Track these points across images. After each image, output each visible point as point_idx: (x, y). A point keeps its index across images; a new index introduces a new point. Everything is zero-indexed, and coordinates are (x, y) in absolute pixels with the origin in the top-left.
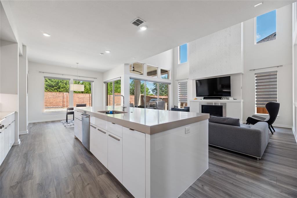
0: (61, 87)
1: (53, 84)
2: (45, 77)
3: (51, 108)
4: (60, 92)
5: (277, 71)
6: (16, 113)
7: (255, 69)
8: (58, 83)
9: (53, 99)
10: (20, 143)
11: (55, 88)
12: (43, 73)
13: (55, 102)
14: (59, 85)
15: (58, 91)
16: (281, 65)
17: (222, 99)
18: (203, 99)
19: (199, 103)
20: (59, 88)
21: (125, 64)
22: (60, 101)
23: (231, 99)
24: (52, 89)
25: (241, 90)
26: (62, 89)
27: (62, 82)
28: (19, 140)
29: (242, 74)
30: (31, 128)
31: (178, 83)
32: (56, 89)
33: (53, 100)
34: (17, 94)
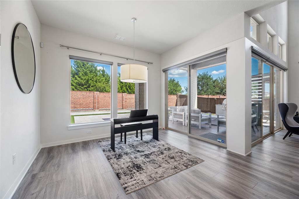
0: (91, 85)
1: (83, 82)
4: (90, 91)
8: (88, 81)
9: (83, 99)
11: (85, 86)
13: (85, 103)
15: (88, 90)
20: (89, 87)
21: (245, 12)
22: (90, 102)
24: (82, 88)
26: (93, 88)
27: (92, 80)
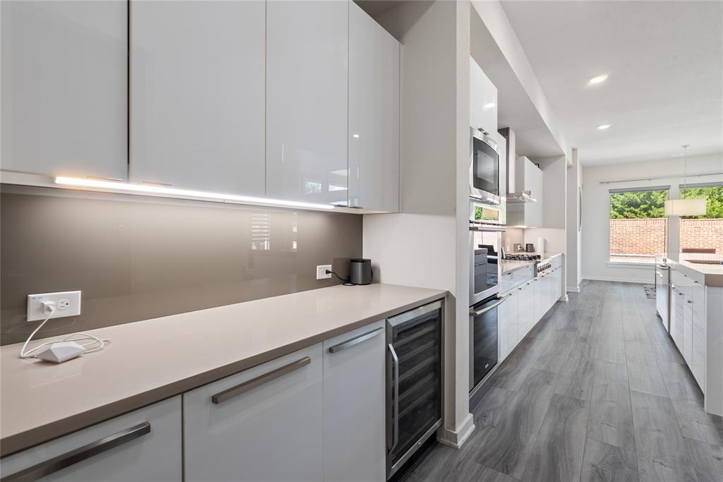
2: (611, 191)
3: (632, 256)
6: (563, 255)
9: (638, 235)
10: (567, 300)
11: (642, 206)
12: (608, 183)
13: (642, 243)
15: (648, 215)
24: (636, 210)
28: (566, 296)
30: (584, 286)
32: (644, 210)
34: (564, 228)
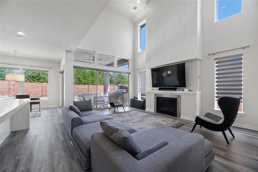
0: (42, 78)
1: (34, 75)
4: (41, 82)
5: (242, 55)
7: (214, 53)
8: (39, 74)
11: (36, 78)
14: (40, 76)
15: (39, 81)
16: (247, 46)
17: (177, 90)
18: (158, 90)
19: (155, 94)
20: (40, 79)
21: (66, 51)
22: (39, 90)
23: (186, 90)
24: (34, 79)
25: (198, 80)
26: (43, 80)
27: (44, 73)
29: (200, 60)
31: (138, 73)
32: (38, 80)
33: (32, 90)
